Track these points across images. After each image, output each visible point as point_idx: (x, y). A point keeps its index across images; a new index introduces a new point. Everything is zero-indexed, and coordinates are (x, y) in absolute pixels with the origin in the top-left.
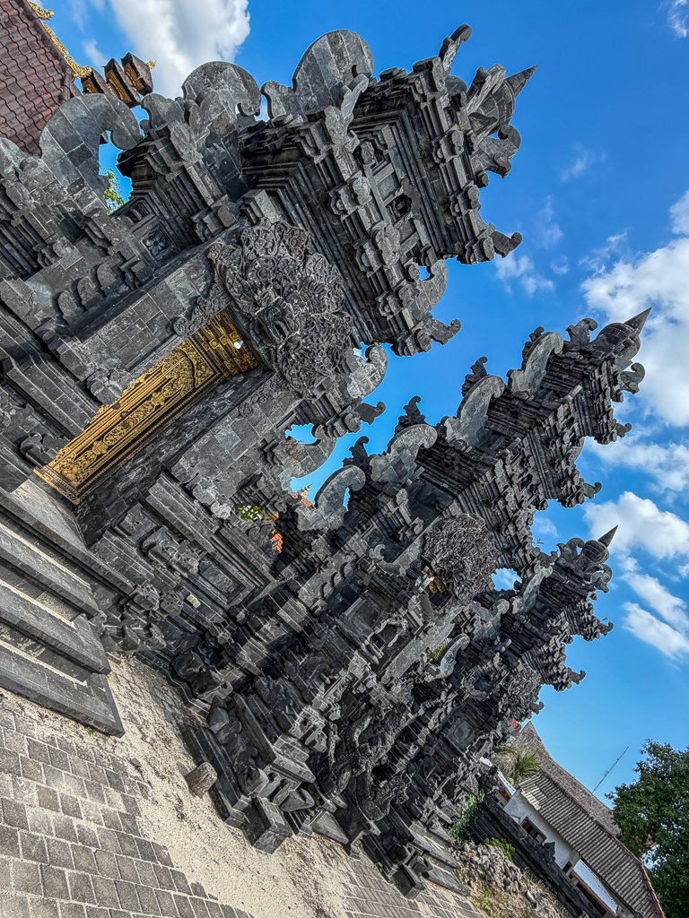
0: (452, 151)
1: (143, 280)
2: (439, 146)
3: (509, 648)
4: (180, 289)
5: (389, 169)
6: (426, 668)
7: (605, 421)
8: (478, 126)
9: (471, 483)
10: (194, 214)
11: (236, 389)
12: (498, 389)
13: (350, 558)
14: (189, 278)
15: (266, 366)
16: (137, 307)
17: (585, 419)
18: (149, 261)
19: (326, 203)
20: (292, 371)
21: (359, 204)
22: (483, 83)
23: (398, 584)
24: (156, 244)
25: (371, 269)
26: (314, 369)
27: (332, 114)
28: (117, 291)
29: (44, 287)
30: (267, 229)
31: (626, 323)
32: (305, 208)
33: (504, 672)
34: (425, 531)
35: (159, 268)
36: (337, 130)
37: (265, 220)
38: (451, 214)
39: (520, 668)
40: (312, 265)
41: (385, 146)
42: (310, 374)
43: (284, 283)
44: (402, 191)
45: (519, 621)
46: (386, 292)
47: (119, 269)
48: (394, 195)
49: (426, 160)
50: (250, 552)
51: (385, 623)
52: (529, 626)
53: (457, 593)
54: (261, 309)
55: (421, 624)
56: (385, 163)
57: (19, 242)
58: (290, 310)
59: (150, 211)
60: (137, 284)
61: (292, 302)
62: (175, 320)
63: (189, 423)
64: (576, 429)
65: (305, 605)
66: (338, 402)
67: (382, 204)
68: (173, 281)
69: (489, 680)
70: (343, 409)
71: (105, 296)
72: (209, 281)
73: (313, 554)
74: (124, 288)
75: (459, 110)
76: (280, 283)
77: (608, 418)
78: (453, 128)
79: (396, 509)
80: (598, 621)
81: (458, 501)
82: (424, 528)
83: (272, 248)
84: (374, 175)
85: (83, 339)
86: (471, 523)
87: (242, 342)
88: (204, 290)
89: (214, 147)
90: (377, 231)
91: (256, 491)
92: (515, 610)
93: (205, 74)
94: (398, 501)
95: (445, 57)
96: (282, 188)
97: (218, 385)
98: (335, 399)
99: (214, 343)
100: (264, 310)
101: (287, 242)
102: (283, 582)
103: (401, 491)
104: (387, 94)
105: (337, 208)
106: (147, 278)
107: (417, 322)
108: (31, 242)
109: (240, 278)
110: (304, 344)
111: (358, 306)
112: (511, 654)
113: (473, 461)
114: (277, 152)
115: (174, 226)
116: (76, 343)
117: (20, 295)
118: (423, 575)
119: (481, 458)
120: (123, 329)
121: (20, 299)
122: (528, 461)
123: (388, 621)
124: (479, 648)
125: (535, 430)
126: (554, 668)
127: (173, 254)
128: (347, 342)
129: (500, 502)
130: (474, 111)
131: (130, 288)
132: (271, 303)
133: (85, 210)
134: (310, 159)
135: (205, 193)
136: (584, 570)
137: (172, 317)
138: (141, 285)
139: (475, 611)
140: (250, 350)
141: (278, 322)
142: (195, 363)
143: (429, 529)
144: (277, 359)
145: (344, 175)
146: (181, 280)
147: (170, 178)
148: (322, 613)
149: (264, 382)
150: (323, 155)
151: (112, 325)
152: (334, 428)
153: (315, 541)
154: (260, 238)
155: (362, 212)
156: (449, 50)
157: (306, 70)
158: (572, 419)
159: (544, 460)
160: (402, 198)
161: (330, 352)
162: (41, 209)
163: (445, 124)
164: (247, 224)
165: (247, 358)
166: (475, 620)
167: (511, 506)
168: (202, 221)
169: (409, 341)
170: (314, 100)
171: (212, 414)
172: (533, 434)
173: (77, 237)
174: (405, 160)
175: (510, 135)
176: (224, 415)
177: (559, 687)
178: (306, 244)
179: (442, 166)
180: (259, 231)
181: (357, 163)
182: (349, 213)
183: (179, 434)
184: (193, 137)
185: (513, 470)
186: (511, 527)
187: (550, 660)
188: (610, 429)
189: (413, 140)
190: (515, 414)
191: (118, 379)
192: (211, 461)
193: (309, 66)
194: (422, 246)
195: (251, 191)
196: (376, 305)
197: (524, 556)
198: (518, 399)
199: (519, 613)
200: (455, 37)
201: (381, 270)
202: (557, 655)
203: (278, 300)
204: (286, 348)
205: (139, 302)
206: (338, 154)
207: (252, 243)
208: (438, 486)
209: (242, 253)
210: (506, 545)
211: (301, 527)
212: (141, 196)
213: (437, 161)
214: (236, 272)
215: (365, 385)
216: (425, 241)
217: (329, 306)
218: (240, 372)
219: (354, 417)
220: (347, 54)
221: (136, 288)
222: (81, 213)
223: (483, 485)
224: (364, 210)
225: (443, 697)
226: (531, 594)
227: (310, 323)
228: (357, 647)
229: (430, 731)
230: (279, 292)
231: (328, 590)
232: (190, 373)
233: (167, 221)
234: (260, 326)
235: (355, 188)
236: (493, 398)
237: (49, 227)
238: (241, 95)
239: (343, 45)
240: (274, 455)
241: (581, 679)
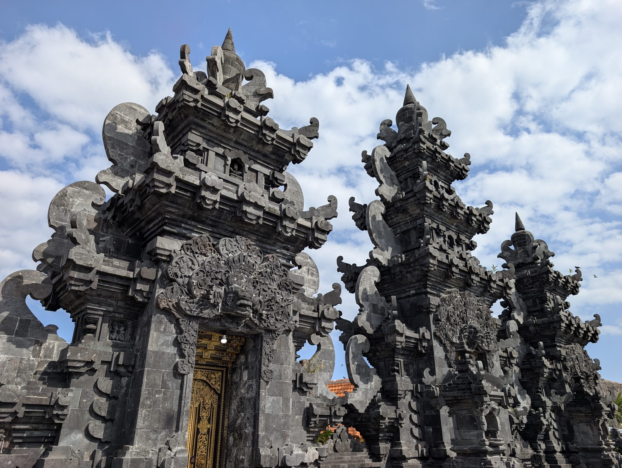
0: (236, 112)
1: (133, 363)
2: (228, 117)
3: (545, 347)
4: (162, 345)
5: (212, 154)
6: (517, 414)
7: (453, 165)
8: (233, 86)
9: (427, 276)
10: (127, 291)
11: (247, 368)
12: (381, 207)
13: (409, 397)
14: (161, 332)
15: (252, 335)
16: (147, 384)
17: (441, 175)
18: (124, 347)
19: (200, 207)
20: (272, 321)
21: (219, 190)
22: (215, 63)
23: (462, 384)
24: (118, 332)
25: (259, 217)
26: (282, 306)
27: (159, 158)
28: (122, 387)
29: (73, 434)
30: (180, 256)
31: (404, 105)
32: (189, 222)
33: (558, 365)
34: (432, 332)
35: (134, 345)
36: (170, 163)
37: (175, 252)
38: (268, 144)
39: (563, 352)
40: (225, 249)
41: (198, 145)
42: (282, 312)
43: (219, 276)
44: (229, 159)
45: (530, 325)
46: (279, 222)
47: (110, 372)
48: (228, 165)
49: (227, 130)
50: (350, 461)
51: (484, 417)
52: (540, 321)
53: (486, 348)
54: (220, 305)
55: (502, 394)
56: (206, 153)
57: (33, 423)
58: (238, 288)
59: (98, 317)
60: (130, 369)
61: (234, 282)
62: (176, 367)
63: (239, 421)
64: (443, 185)
65: (414, 458)
66: (310, 310)
67: (226, 176)
68: (154, 344)
69: (556, 380)
70: (318, 311)
71: (116, 398)
72: (174, 322)
73: (387, 419)
74: (124, 380)
75: (217, 88)
76: (216, 279)
77: (453, 162)
78: (226, 101)
79: (404, 337)
80: (569, 276)
81: (431, 294)
82: (430, 331)
83: (193, 264)
84: (206, 165)
85: (131, 442)
86: (451, 299)
87: (225, 336)
88: (176, 330)
89: (101, 241)
90: (242, 194)
91: (318, 419)
92: (521, 321)
93: (58, 206)
94: (401, 331)
95: (187, 70)
96: (165, 224)
97: (232, 377)
98: (307, 309)
99: (206, 354)
100: (222, 304)
101: (198, 251)
102: (386, 458)
103: (396, 324)
104: (171, 118)
105: (209, 205)
106: (133, 360)
107: (310, 220)
108: (41, 415)
109: (191, 301)
110: (263, 298)
111: (269, 244)
112: (549, 350)
113: (414, 262)
114: (140, 208)
115: (120, 310)
116: (130, 450)
117: (63, 457)
118: (470, 362)
119: (417, 255)
120: (150, 408)
121: (66, 460)
122: (440, 230)
123: (483, 414)
124: (528, 366)
125: (426, 209)
126: (580, 331)
127: (134, 328)
128: (284, 271)
129: (454, 269)
130: (222, 81)
131: (128, 376)
132: (223, 296)
133: (55, 358)
134: (169, 193)
135: (124, 273)
136: (528, 256)
137: (172, 367)
138: (133, 367)
139: (504, 347)
140: (232, 336)
141: (239, 302)
142: (205, 379)
143: (433, 328)
144: (256, 324)
145: (195, 183)
146: (158, 338)
147: (94, 286)
148: (429, 451)
149: (262, 346)
150: (174, 184)
151: (142, 412)
152: (324, 328)
153: (381, 410)
154: (181, 266)
155: (224, 192)
156: (186, 66)
157: (113, 147)
158: (435, 182)
159: (447, 220)
160: (233, 161)
161: (281, 287)
162: (29, 387)
163: (220, 103)
164: (164, 265)
165: (235, 343)
166: (511, 353)
167: (461, 264)
168: (137, 291)
169: (317, 235)
170: (132, 158)
171: (249, 400)
172: (427, 212)
173: (65, 381)
174: (215, 141)
175: (253, 74)
176: (258, 393)
177: (594, 339)
178: (210, 241)
179: (239, 125)
180: (177, 263)
181: (192, 169)
182: (218, 200)
183: (240, 434)
184: (88, 249)
185: (438, 243)
186: (473, 277)
187: (573, 328)
188: (459, 166)
189: (210, 127)
190: (405, 211)
191: (177, 443)
192: (277, 431)
193: (112, 144)
194: (269, 176)
195: (149, 245)
196: (280, 233)
197: (497, 285)
198: (397, 201)
199: (525, 318)
200: (183, 56)
201: (265, 213)
202: (573, 322)
203: (225, 289)
204: (255, 312)
205: (145, 380)
206: (182, 176)
207: (179, 274)
208: (409, 296)
209: (179, 285)
210: (481, 290)
211: (362, 410)
212: (83, 313)
213: (234, 125)
214: (186, 299)
215: (312, 283)
216: (267, 172)
217: (256, 262)
218: (237, 355)
219: (328, 309)
220: (127, 118)
221: (131, 372)
222: (54, 362)
223: (435, 270)
224: (224, 190)
225: (545, 422)
226: (518, 302)
227: (255, 283)
228: (486, 453)
229: (560, 452)
230: (221, 284)
231: (416, 432)
232: (207, 387)
233: (114, 312)
234: (229, 316)
235: (209, 183)
236: (382, 215)
237: (44, 393)
238: (89, 197)
239: (121, 116)
240: (306, 384)
241: (600, 320)
